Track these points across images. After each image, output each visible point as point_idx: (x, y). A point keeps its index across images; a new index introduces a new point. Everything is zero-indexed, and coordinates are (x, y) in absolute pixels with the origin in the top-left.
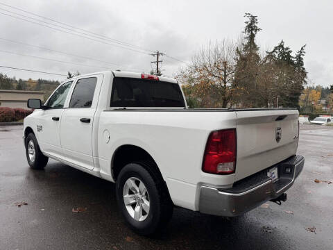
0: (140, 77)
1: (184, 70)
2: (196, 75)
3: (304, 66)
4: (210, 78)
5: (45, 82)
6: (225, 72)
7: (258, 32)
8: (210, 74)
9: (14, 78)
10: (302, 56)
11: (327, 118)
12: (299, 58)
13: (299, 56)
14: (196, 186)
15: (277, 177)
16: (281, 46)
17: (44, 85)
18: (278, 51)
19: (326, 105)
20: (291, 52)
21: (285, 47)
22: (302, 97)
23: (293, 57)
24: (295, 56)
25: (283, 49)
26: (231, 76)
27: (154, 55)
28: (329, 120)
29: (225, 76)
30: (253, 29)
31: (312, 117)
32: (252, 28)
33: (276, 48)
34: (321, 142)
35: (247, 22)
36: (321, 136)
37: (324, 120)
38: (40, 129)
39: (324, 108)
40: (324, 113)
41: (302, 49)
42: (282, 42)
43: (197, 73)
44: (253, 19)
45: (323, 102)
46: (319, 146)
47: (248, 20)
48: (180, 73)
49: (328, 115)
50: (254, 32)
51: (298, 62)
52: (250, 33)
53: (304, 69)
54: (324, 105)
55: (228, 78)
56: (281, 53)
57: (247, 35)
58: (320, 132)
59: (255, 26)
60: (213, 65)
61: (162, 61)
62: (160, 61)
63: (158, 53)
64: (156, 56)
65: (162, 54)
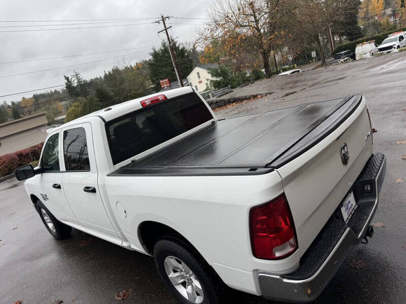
0: (141, 107)
1: (202, 30)
2: (219, 33)
4: (238, 30)
5: (43, 96)
6: (255, 17)
8: (237, 26)
9: (5, 103)
11: (398, 35)
14: (252, 273)
15: (354, 203)
17: (43, 100)
19: (394, 14)
22: (361, 14)
26: (264, 19)
27: (158, 22)
28: (401, 38)
29: (257, 21)
31: (378, 41)
34: (398, 83)
36: (396, 71)
37: (395, 40)
38: (45, 198)
39: (392, 20)
40: (393, 29)
43: (220, 29)
45: (389, 11)
46: (396, 91)
48: (198, 36)
49: (400, 31)
54: (390, 16)
55: (261, 23)
58: (394, 65)
60: (237, 12)
61: (171, 27)
62: (168, 28)
63: (162, 17)
64: (162, 22)
65: (168, 17)
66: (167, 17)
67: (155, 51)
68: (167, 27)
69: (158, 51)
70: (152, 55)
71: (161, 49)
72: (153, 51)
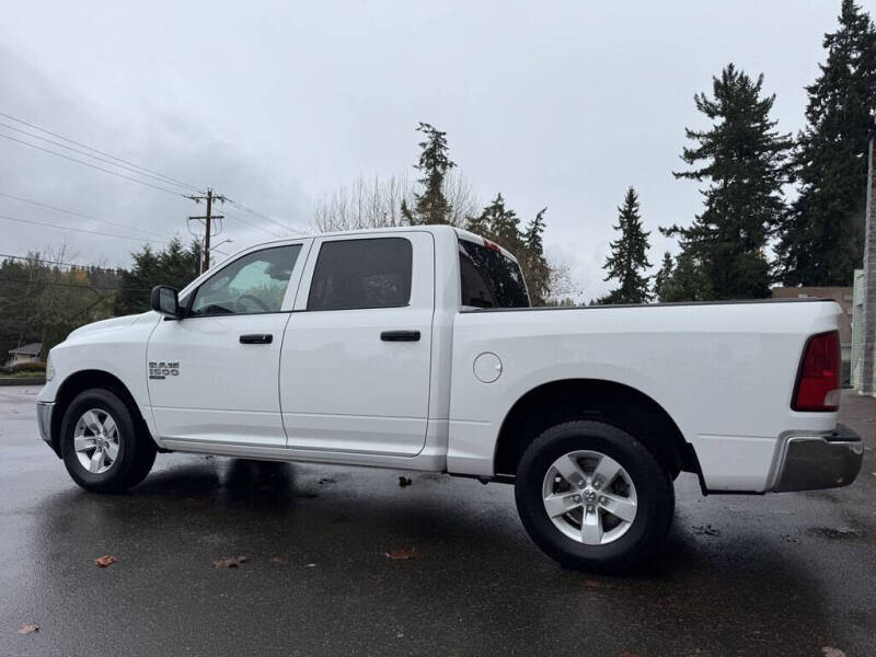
3: (543, 256)
7: (448, 170)
10: (538, 233)
12: (534, 237)
13: (534, 232)
16: (498, 207)
18: (490, 217)
20: (517, 221)
21: (506, 210)
23: (521, 234)
24: (526, 232)
25: (502, 214)
27: (197, 199)
30: (436, 162)
32: (434, 158)
33: (488, 212)
35: (423, 145)
41: (539, 216)
42: (500, 198)
44: (438, 140)
47: (427, 138)
50: (439, 168)
51: (533, 245)
52: (431, 171)
53: (543, 260)
56: (498, 222)
57: (424, 174)
59: (441, 156)
61: (222, 217)
62: (214, 217)
63: (210, 194)
64: (205, 202)
65: (222, 199)
66: (219, 198)
67: (148, 254)
68: (212, 214)
69: (156, 256)
70: (138, 259)
71: (164, 254)
72: (143, 252)
